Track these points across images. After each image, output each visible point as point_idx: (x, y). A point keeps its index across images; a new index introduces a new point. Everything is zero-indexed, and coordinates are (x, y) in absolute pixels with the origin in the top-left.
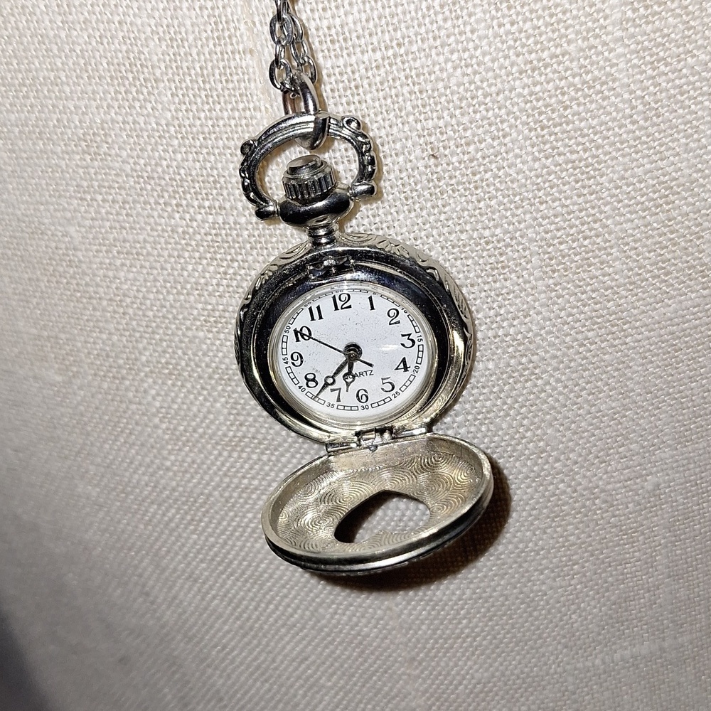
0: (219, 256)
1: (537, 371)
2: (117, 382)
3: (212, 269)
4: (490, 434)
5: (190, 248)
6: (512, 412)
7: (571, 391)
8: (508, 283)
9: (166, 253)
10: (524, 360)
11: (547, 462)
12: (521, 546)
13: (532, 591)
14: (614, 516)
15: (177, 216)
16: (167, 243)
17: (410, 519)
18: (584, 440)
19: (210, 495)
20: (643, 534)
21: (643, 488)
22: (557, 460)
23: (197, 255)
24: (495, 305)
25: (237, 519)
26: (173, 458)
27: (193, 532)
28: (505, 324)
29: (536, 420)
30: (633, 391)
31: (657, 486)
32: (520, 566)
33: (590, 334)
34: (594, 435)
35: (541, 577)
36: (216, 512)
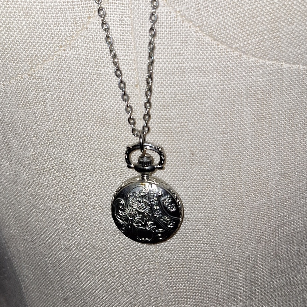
0: (121, 176)
1: (216, 218)
2: (81, 210)
3: (118, 179)
4: (200, 236)
5: (112, 172)
6: (207, 230)
7: (226, 225)
8: (210, 192)
9: (104, 173)
10: (213, 215)
11: (217, 246)
12: (206, 271)
13: (207, 285)
14: (235, 264)
15: (110, 162)
16: (105, 170)
17: (172, 261)
18: (229, 240)
19: (107, 248)
20: (244, 270)
21: (245, 255)
22: (220, 246)
23: (114, 175)
24: (206, 198)
25: (115, 256)
26: (96, 235)
27: (99, 260)
28: (208, 204)
29: (215, 233)
30: (245, 226)
31: (249, 256)
32: (205, 277)
33: (233, 209)
34: (232, 239)
35: (211, 281)
36: (108, 254)
